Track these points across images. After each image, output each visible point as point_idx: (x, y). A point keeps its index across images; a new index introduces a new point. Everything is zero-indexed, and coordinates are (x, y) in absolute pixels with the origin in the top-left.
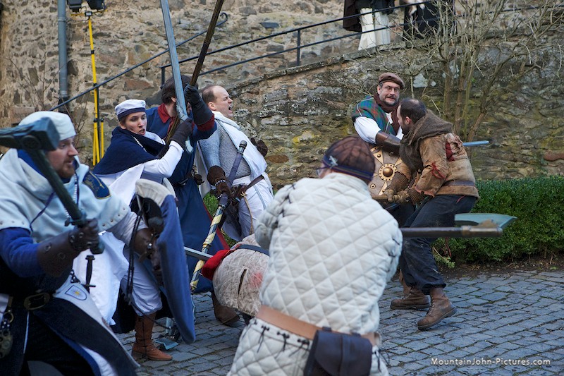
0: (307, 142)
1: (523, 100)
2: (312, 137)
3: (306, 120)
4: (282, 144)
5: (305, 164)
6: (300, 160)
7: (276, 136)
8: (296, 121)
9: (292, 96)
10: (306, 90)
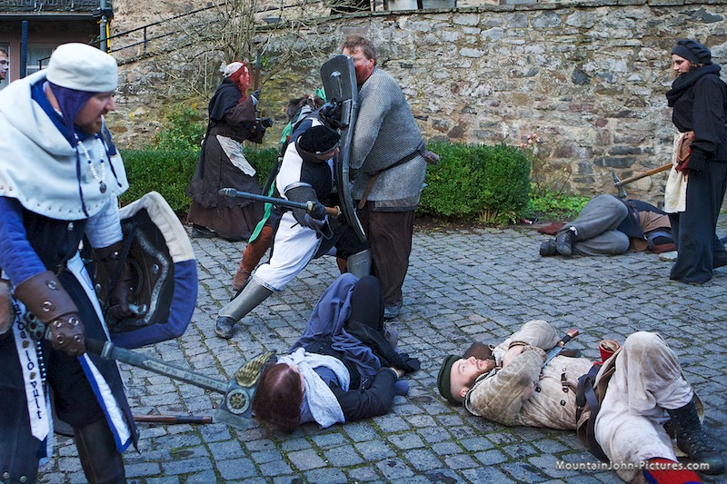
0: (140, 116)
1: (312, 82)
2: (143, 112)
3: (138, 99)
4: (122, 117)
5: (139, 134)
6: (137, 130)
7: (117, 111)
8: (131, 99)
9: (130, 80)
10: (139, 75)
